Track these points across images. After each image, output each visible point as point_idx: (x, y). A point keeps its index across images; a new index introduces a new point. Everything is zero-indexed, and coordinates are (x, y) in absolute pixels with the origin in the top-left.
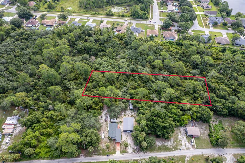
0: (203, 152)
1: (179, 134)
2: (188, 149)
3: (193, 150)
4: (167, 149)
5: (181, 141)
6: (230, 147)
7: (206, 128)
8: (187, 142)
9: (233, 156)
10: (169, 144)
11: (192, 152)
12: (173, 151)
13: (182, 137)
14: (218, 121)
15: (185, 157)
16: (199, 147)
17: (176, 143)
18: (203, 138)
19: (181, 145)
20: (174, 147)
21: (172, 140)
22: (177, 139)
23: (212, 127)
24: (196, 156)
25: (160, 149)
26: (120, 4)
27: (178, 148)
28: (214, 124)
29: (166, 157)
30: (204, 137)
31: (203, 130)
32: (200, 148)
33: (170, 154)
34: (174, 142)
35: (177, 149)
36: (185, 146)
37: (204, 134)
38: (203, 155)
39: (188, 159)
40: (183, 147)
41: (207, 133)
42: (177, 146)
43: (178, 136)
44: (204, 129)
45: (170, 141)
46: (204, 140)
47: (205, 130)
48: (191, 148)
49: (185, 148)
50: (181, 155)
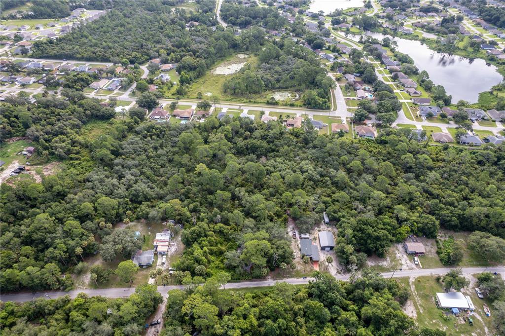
0: (432, 272)
1: (397, 252)
2: (411, 269)
3: (418, 270)
4: (383, 270)
5: (400, 260)
6: (467, 266)
7: (432, 244)
8: (408, 262)
9: (472, 276)
10: (385, 264)
11: (418, 273)
12: (391, 272)
13: (401, 256)
14: (447, 236)
15: (409, 278)
16: (426, 266)
17: (393, 263)
18: (430, 256)
19: (402, 265)
21: (388, 259)
22: (395, 258)
23: (440, 243)
24: (423, 277)
26: (284, 88)
27: (398, 268)
28: (442, 239)
30: (431, 255)
31: (429, 247)
32: (428, 268)
33: (388, 275)
34: (391, 262)
35: (396, 269)
36: (407, 266)
37: (431, 251)
38: (432, 276)
39: (413, 281)
40: (404, 267)
41: (434, 250)
42: (396, 265)
43: (396, 254)
44: (431, 246)
45: (386, 260)
46: (432, 258)
47: (432, 248)
48: (415, 267)
49: (407, 268)
50: (403, 276)
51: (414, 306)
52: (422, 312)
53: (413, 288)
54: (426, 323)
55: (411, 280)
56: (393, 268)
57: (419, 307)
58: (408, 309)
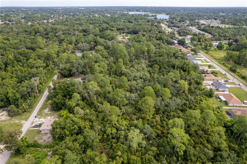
2: (32, 123)
3: (29, 127)
4: (42, 109)
5: (45, 118)
7: (48, 142)
10: (46, 111)
11: (27, 126)
12: (38, 113)
13: (47, 119)
15: (26, 120)
16: (29, 132)
17: (44, 115)
19: (40, 118)
21: (49, 112)
22: (48, 116)
23: (45, 149)
30: (37, 139)
32: (26, 133)
34: (46, 113)
35: (38, 115)
36: (37, 121)
37: (41, 139)
40: (37, 119)
41: (41, 142)
42: (41, 116)
43: (51, 117)
44: (47, 140)
45: (49, 111)
46: (34, 138)
47: (45, 141)
48: (32, 126)
49: (34, 121)
50: (30, 118)
51: (4, 120)
53: (17, 121)
55: (23, 122)
56: (40, 114)
58: (5, 117)
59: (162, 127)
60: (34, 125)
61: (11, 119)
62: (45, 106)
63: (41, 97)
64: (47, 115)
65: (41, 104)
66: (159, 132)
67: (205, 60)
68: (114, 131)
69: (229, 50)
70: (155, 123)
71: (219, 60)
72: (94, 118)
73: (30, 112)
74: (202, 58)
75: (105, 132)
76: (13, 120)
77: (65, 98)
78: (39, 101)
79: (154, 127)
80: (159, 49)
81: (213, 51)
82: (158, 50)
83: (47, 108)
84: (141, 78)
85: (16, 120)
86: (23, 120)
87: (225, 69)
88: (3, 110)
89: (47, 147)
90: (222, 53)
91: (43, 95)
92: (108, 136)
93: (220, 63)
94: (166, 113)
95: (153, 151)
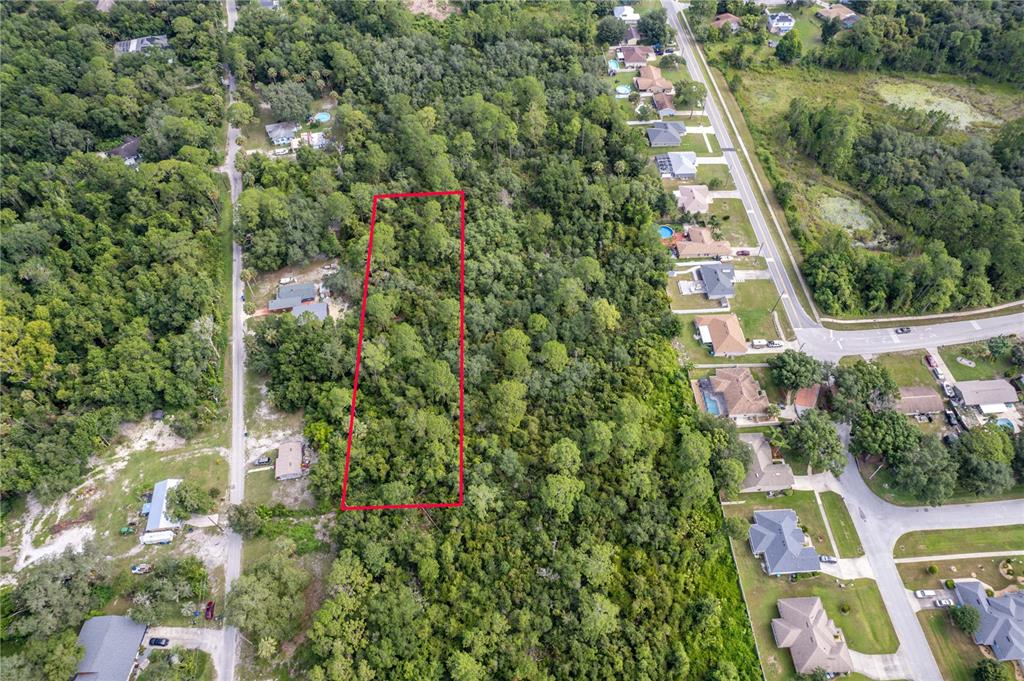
0: (236, 490)
1: (289, 432)
2: (247, 454)
3: (244, 465)
4: (251, 406)
5: (270, 437)
7: (305, 502)
8: (264, 450)
10: (263, 411)
11: (237, 463)
12: (245, 419)
13: (277, 438)
14: (327, 539)
15: (228, 446)
16: (250, 480)
17: (264, 425)
18: (274, 493)
19: (258, 438)
20: (255, 422)
21: (274, 417)
22: (276, 428)
23: (306, 519)
24: (227, 472)
25: (252, 393)
27: (251, 432)
28: (318, 527)
29: (231, 405)
30: (278, 495)
31: (297, 495)
32: (246, 483)
33: (238, 414)
34: (266, 421)
35: (248, 428)
36: (254, 447)
37: (287, 496)
39: (222, 454)
40: (252, 442)
41: (288, 502)
42: (258, 429)
43: (284, 430)
44: (301, 498)
45: (272, 412)
46: (269, 495)
47: (296, 500)
48: (249, 461)
49: (249, 447)
50: (234, 439)
51: (175, 450)
52: (162, 459)
53: (208, 451)
54: (142, 463)
55: (223, 451)
56: (251, 423)
57: (170, 457)
58: (169, 439)
59: (540, 445)
60: (253, 459)
61: (188, 444)
62: (254, 396)
63: (230, 364)
64: (270, 426)
65: (241, 389)
66: (534, 460)
67: (713, 138)
68: (441, 473)
69: (814, 62)
70: (526, 439)
71: (762, 132)
72: (391, 439)
73: (224, 420)
74: (708, 124)
75: (421, 477)
76: (196, 447)
77: (307, 384)
78: (230, 379)
79: (525, 448)
80: (564, 87)
81: (760, 73)
82: (561, 93)
83: (263, 403)
84: (498, 277)
85: (202, 449)
86: (219, 446)
87: (762, 189)
88: (155, 419)
89: (306, 514)
90: (788, 83)
91: (231, 353)
92: (428, 483)
93: (756, 153)
94: (554, 404)
95: (519, 510)
